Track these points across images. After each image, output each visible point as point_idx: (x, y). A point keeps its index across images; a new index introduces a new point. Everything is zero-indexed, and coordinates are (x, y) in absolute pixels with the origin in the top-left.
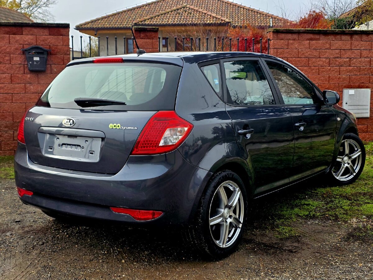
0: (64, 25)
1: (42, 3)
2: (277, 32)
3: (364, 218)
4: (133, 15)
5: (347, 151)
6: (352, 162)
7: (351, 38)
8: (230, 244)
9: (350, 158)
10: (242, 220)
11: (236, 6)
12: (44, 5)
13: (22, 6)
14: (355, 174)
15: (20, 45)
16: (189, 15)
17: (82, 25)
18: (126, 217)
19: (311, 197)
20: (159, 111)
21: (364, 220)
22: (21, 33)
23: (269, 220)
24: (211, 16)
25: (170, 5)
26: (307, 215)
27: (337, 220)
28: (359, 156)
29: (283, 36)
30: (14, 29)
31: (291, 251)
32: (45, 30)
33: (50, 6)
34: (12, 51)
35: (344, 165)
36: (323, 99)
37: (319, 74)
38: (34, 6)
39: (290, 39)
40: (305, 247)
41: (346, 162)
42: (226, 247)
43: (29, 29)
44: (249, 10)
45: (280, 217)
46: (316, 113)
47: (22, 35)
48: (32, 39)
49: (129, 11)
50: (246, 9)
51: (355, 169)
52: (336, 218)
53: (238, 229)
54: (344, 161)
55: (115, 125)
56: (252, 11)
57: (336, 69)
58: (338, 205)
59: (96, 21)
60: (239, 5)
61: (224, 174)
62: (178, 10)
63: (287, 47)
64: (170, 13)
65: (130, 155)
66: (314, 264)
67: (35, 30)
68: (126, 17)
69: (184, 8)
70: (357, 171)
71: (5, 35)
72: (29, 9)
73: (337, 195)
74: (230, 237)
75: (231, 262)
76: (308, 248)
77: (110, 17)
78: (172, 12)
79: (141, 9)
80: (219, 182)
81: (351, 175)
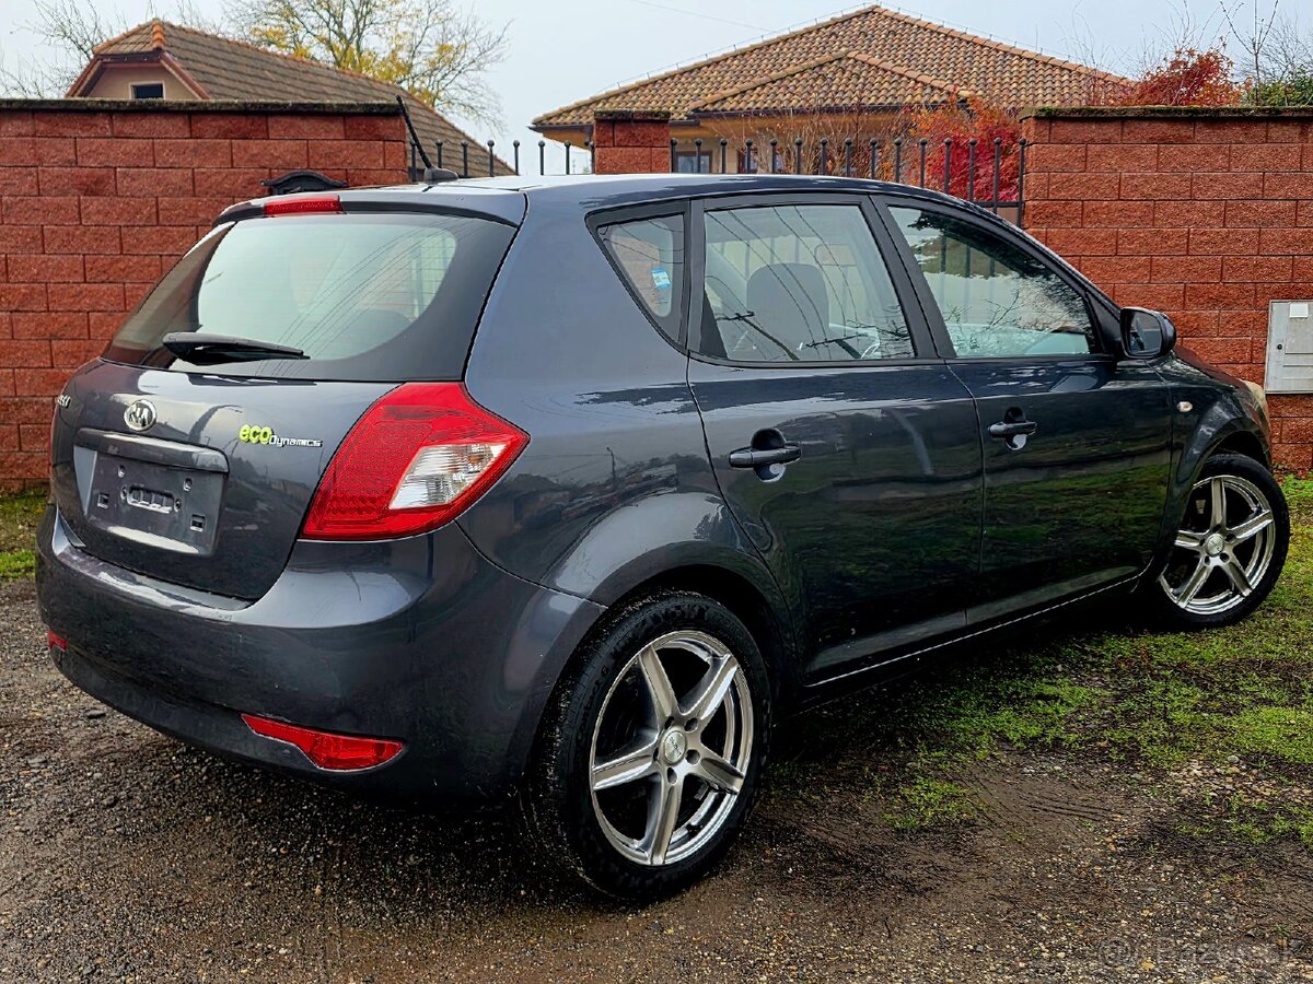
0: (386, 109)
1: (466, 61)
2: (1049, 118)
3: (1232, 764)
4: (693, 85)
5: (1219, 515)
6: (1236, 551)
7: (1303, 134)
8: (686, 850)
9: (1230, 537)
10: (742, 766)
11: (998, 51)
12: (474, 66)
13: (416, 70)
14: (1246, 593)
15: (260, 170)
16: (854, 80)
17: (551, 118)
18: (287, 751)
19: (1075, 668)
20: (407, 384)
21: (1229, 772)
22: (264, 135)
23: (897, 748)
24: (917, 82)
25: (804, 55)
26: (1034, 739)
27: (1132, 764)
28: (1264, 530)
29: (1068, 130)
30: (244, 123)
31: (909, 887)
32: (332, 123)
33: (487, 66)
34: (240, 188)
35: (1207, 560)
36: (1120, 339)
37: (1188, 251)
38: (445, 70)
39: (1092, 141)
40: (970, 872)
41: (1215, 551)
42: (668, 862)
43: (285, 121)
44: (1037, 62)
45: (936, 740)
46: (1098, 385)
47: (268, 139)
48: (295, 153)
49: (686, 75)
50: (1029, 59)
51: (1247, 575)
52: (1132, 755)
53: (728, 795)
54: (1206, 547)
55: (257, 429)
56: (1045, 64)
57: (1249, 234)
58: (1157, 704)
59: (590, 104)
60: (1006, 47)
61: (661, 607)
62: (821, 66)
63: (1082, 166)
64: (797, 76)
65: (298, 537)
66: (972, 951)
67: (305, 126)
68: (676, 91)
69: (840, 59)
70: (1254, 582)
71: (218, 141)
72: (433, 78)
73: (1166, 667)
74: (694, 824)
75: (672, 922)
76: (982, 877)
77: (630, 93)
78: (802, 73)
79: (718, 67)
80: (635, 637)
81: (1234, 596)
